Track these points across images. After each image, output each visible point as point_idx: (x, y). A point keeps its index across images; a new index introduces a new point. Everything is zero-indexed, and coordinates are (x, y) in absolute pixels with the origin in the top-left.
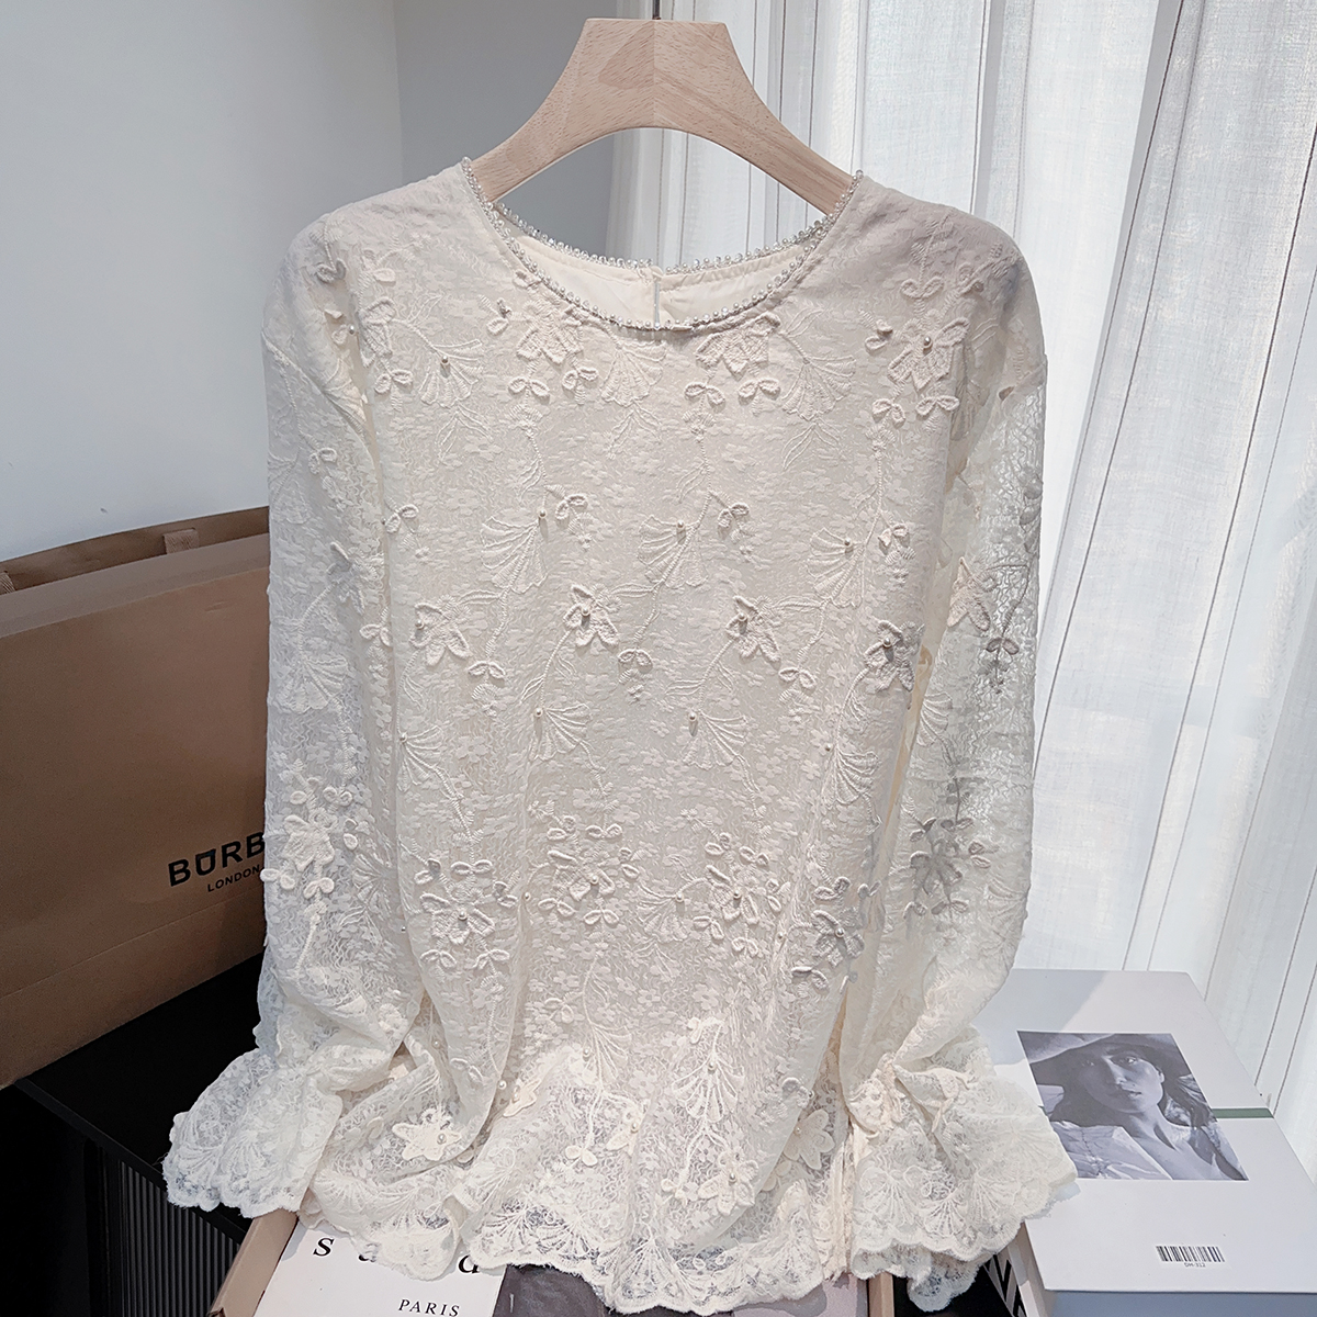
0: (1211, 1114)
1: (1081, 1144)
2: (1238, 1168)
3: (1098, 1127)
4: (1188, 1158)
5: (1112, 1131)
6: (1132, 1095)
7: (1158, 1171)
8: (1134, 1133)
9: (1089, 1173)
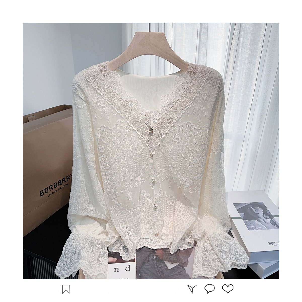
0: (273, 217)
1: (250, 224)
3: (252, 220)
4: (270, 225)
5: (255, 221)
6: (257, 214)
7: (265, 228)
9: (252, 229)
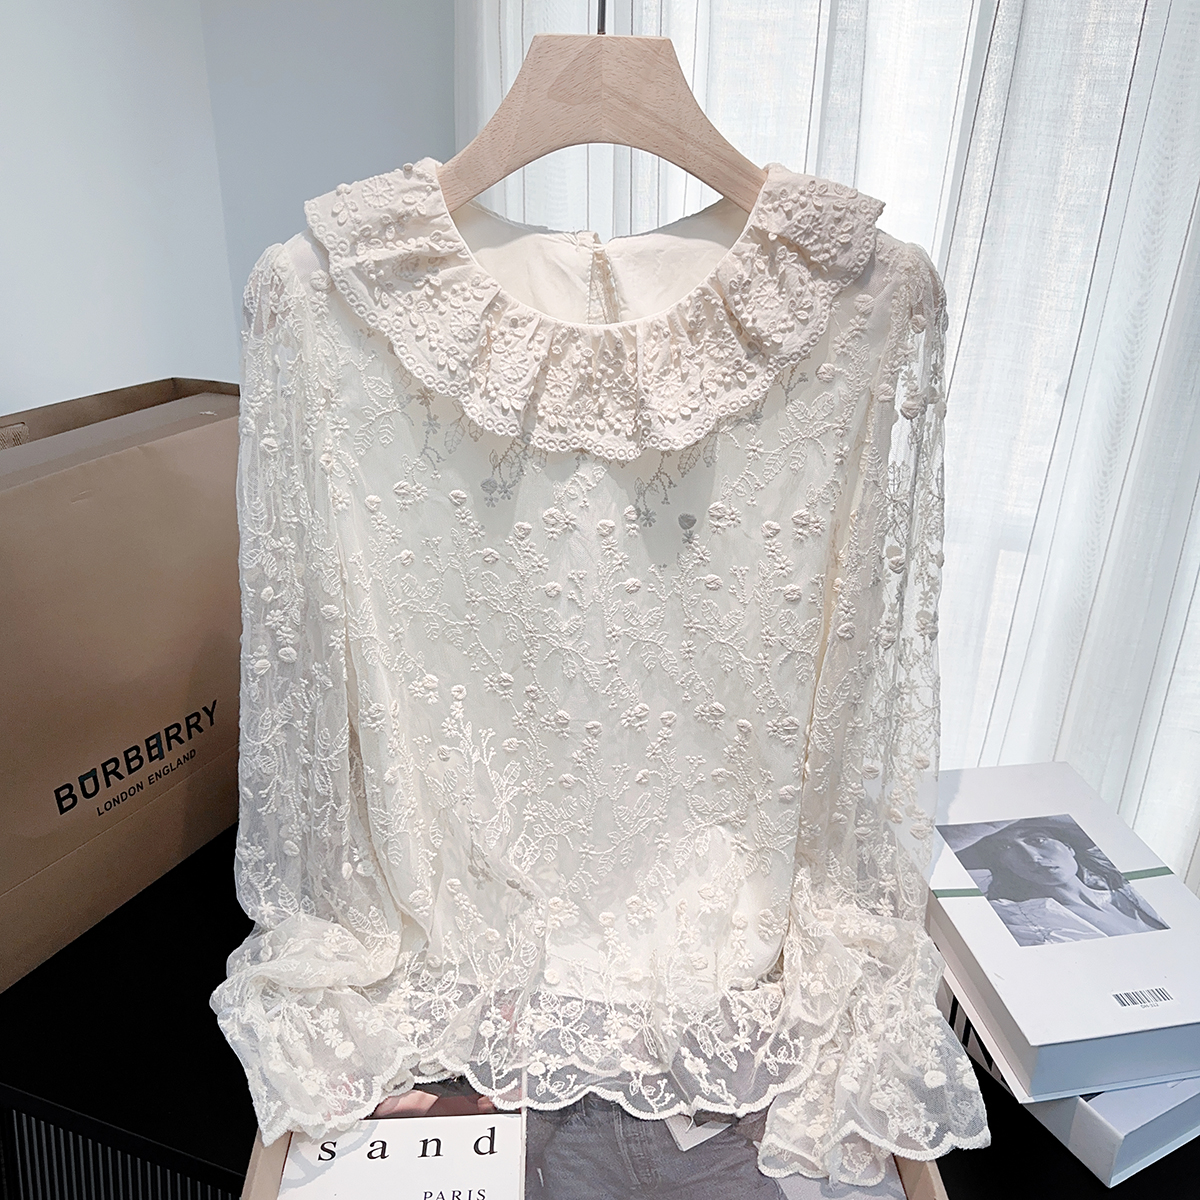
0: (1123, 877)
1: (1022, 917)
2: (1159, 919)
3: (1031, 900)
4: (1114, 917)
5: (1044, 903)
6: (1052, 870)
7: (1093, 931)
8: (1064, 902)
9: (1036, 941)
